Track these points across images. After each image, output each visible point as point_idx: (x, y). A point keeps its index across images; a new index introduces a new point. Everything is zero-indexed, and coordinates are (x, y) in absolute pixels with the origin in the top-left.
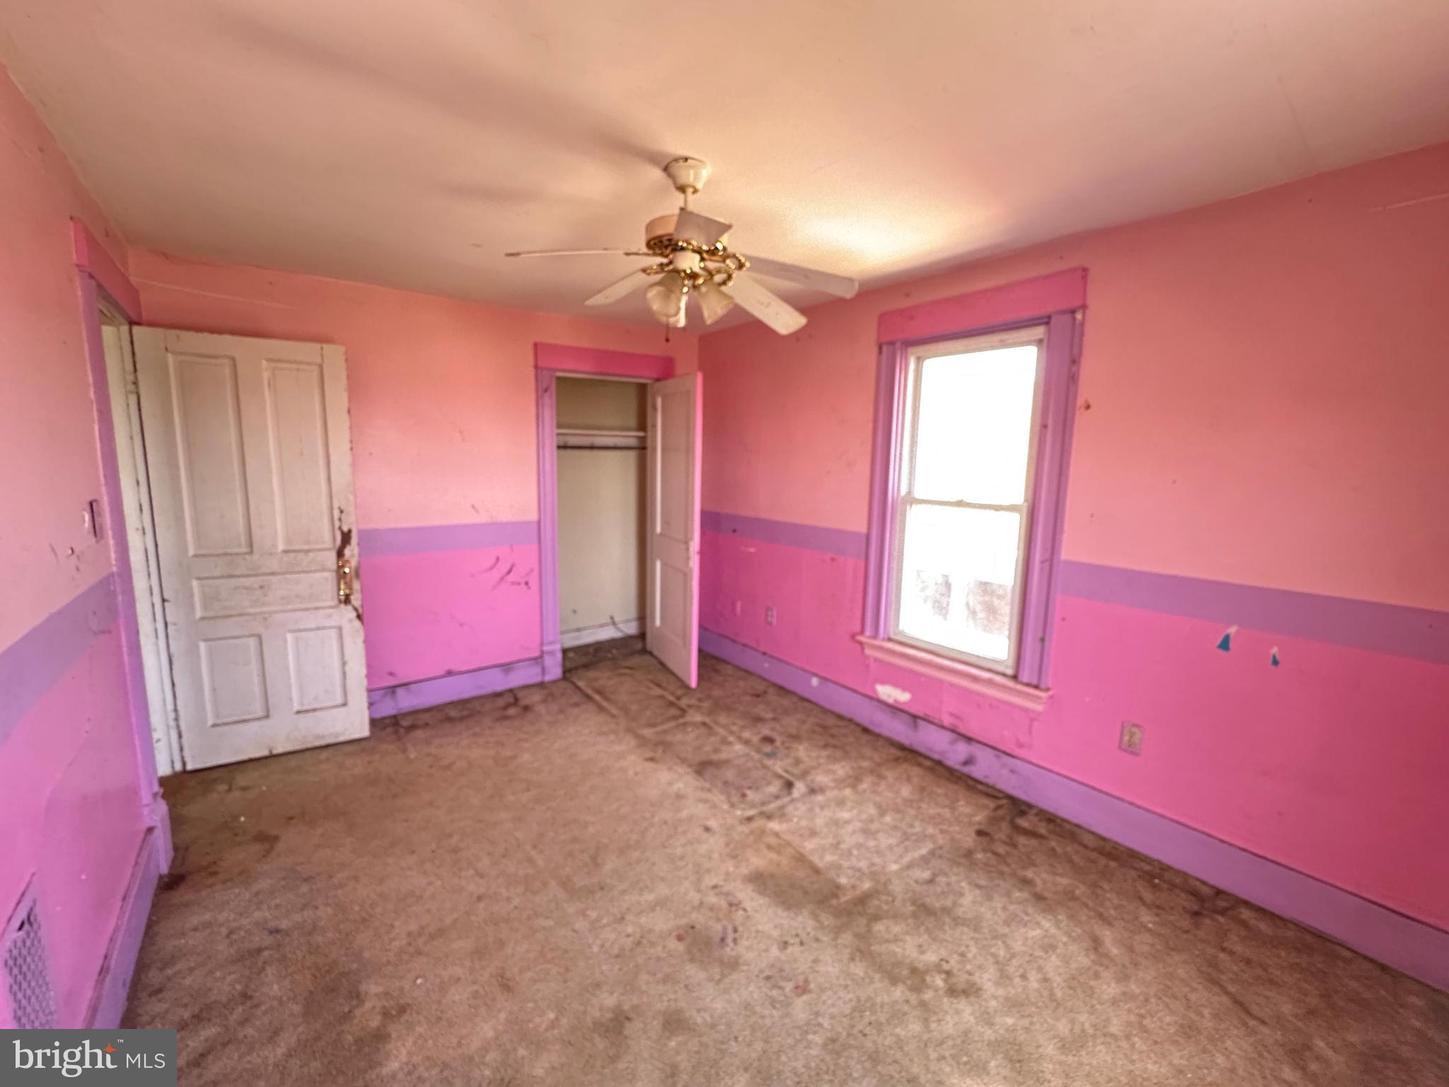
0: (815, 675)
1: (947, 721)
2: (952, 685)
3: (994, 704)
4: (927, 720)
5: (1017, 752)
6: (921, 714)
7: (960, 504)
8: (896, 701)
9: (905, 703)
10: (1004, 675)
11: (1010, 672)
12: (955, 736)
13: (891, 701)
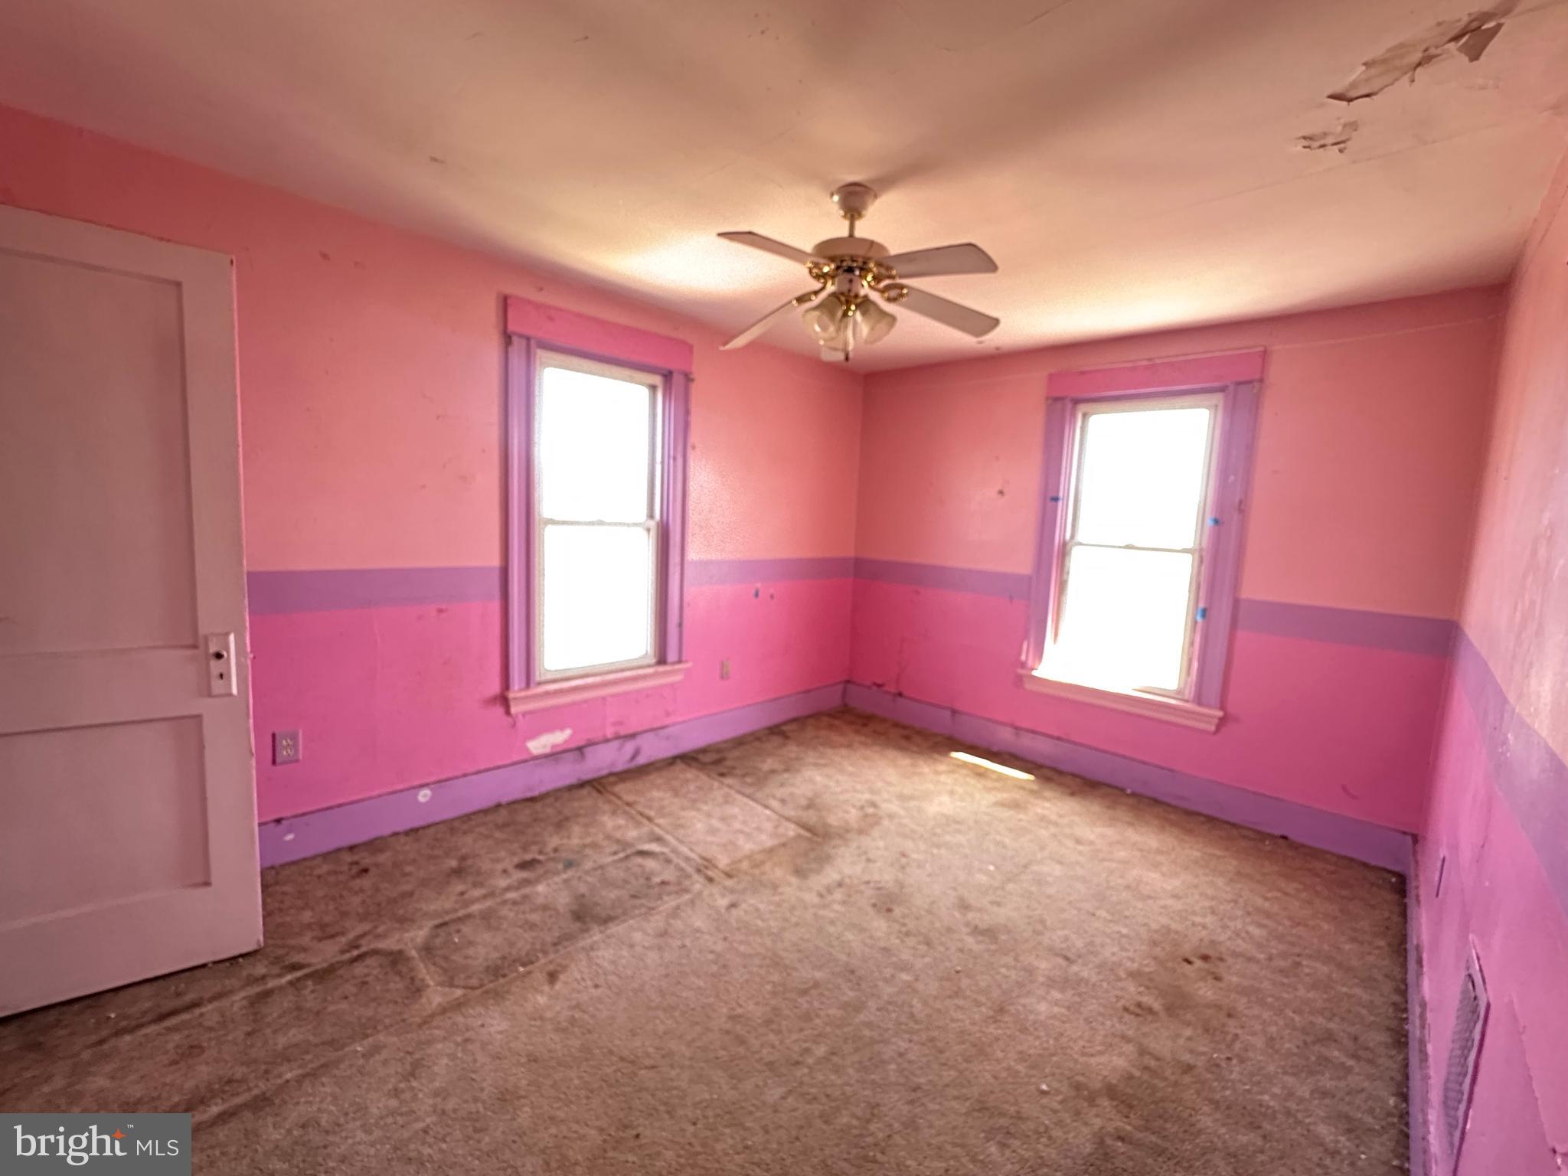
0: (422, 786)
1: (610, 732)
2: (614, 696)
3: (647, 694)
4: (591, 743)
5: (667, 721)
6: (582, 743)
7: (601, 523)
8: (553, 746)
9: (566, 742)
10: (649, 666)
11: (653, 661)
12: (621, 741)
13: (547, 750)
